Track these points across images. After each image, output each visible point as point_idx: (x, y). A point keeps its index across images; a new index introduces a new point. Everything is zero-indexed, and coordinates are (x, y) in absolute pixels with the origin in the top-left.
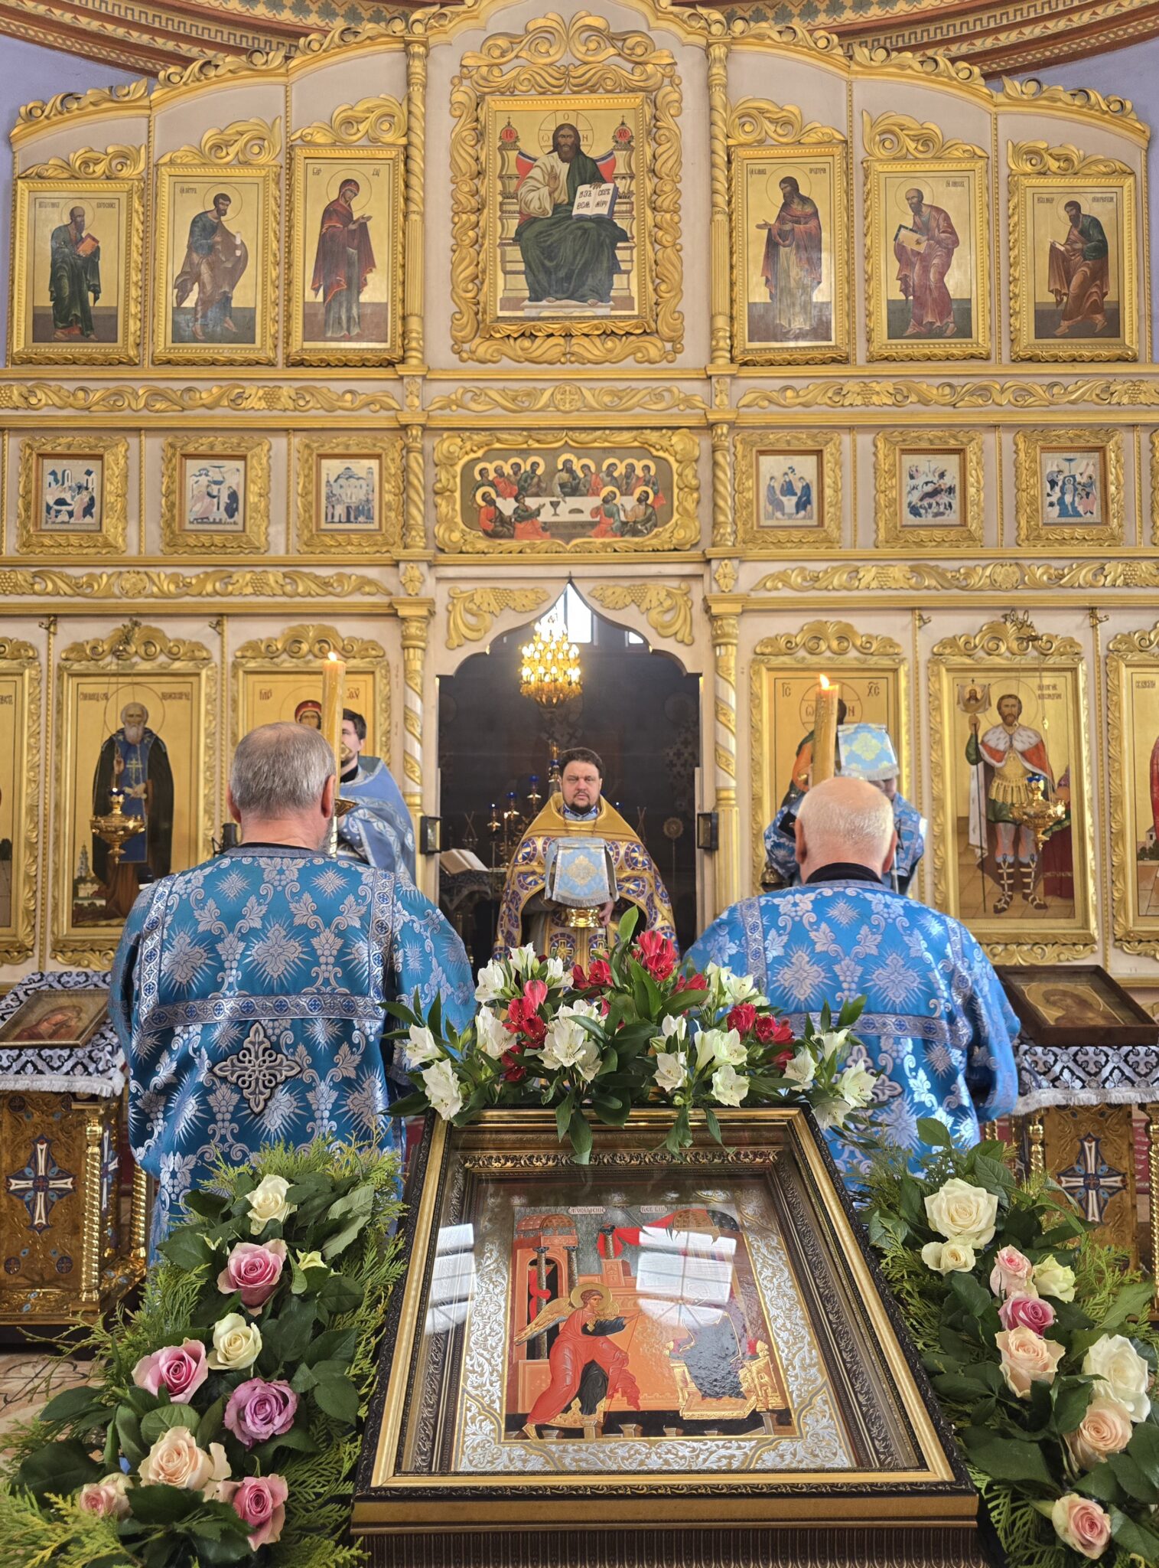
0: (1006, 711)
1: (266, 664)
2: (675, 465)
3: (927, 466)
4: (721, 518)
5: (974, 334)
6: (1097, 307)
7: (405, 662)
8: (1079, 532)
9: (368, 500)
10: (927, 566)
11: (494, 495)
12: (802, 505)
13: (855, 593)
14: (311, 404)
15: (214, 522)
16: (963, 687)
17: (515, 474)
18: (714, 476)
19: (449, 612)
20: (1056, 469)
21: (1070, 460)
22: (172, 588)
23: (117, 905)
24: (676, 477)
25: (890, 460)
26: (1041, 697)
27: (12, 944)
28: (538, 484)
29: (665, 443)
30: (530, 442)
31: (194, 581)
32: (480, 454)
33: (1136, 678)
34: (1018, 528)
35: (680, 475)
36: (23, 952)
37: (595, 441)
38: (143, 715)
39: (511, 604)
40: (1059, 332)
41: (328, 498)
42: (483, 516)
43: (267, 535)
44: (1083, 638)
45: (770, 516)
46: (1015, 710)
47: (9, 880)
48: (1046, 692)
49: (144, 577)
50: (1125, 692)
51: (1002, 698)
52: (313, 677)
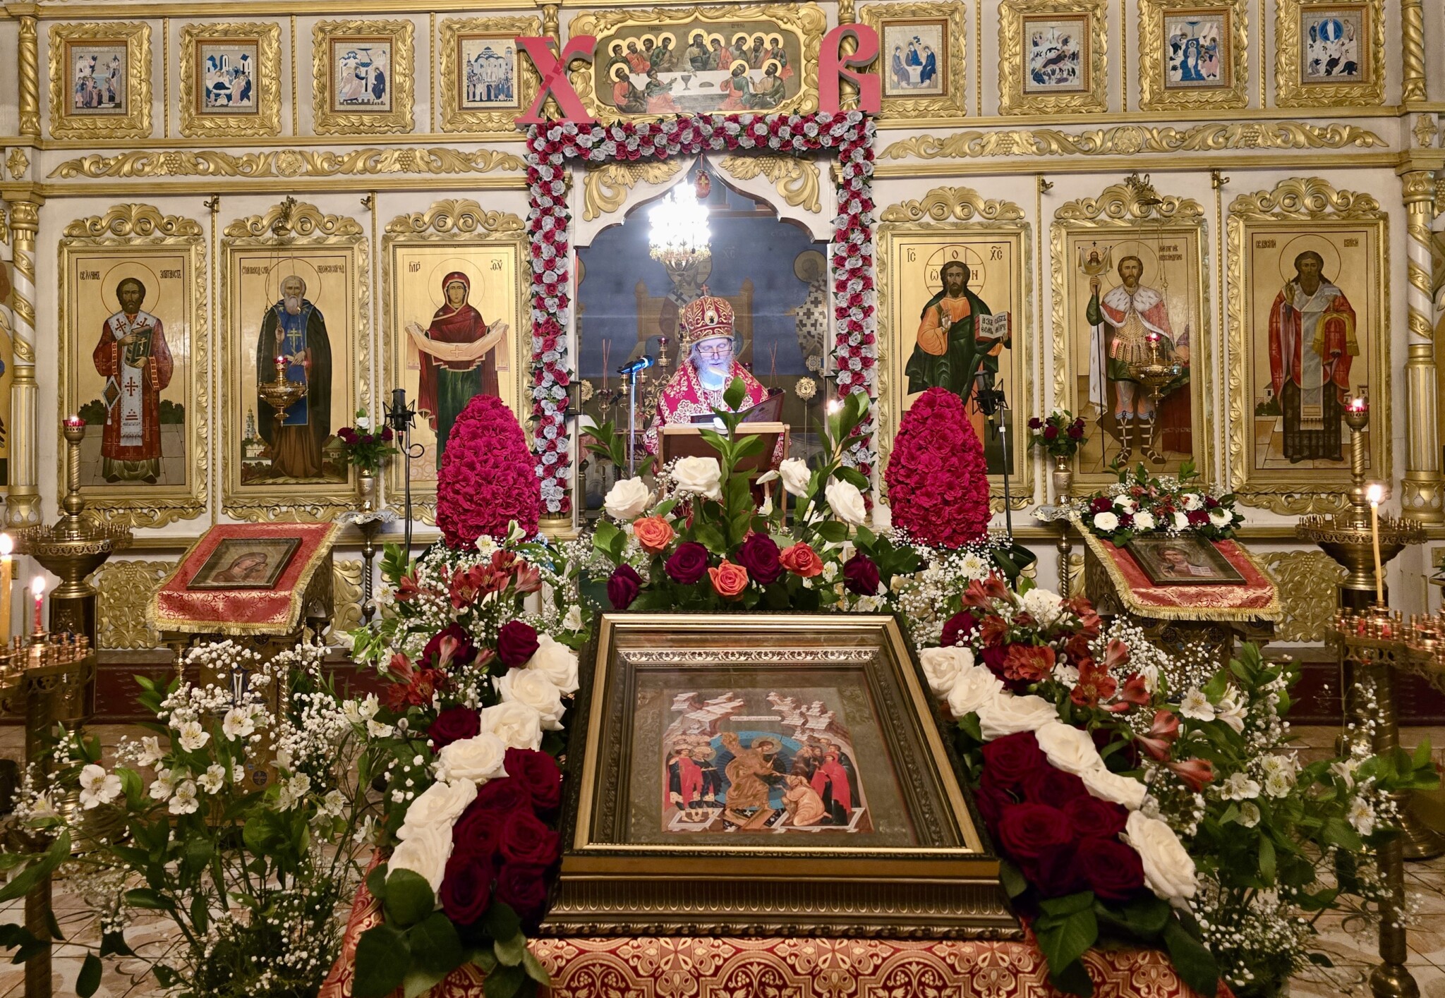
1: (414, 237)
2: (802, 38)
3: (1052, 33)
8: (1201, 96)
9: (507, 79)
10: (1049, 132)
11: (627, 71)
12: (927, 74)
13: (980, 160)
15: (363, 103)
16: (1084, 250)
17: (648, 49)
19: (587, 185)
21: (1193, 23)
22: (326, 165)
23: (282, 463)
24: (803, 49)
25: (1014, 27)
26: (1162, 258)
27: (187, 500)
28: (670, 61)
29: (793, 16)
30: (662, 18)
31: (346, 159)
32: (613, 31)
33: (1257, 238)
34: (1142, 91)
35: (808, 46)
36: (199, 508)
37: (724, 16)
38: (302, 287)
39: (647, 176)
41: (469, 78)
42: (617, 93)
43: (412, 113)
44: (1206, 199)
45: (897, 86)
46: (1135, 272)
47: (183, 442)
48: (1166, 253)
49: (299, 157)
50: (1244, 251)
51: (1123, 260)
52: (459, 250)
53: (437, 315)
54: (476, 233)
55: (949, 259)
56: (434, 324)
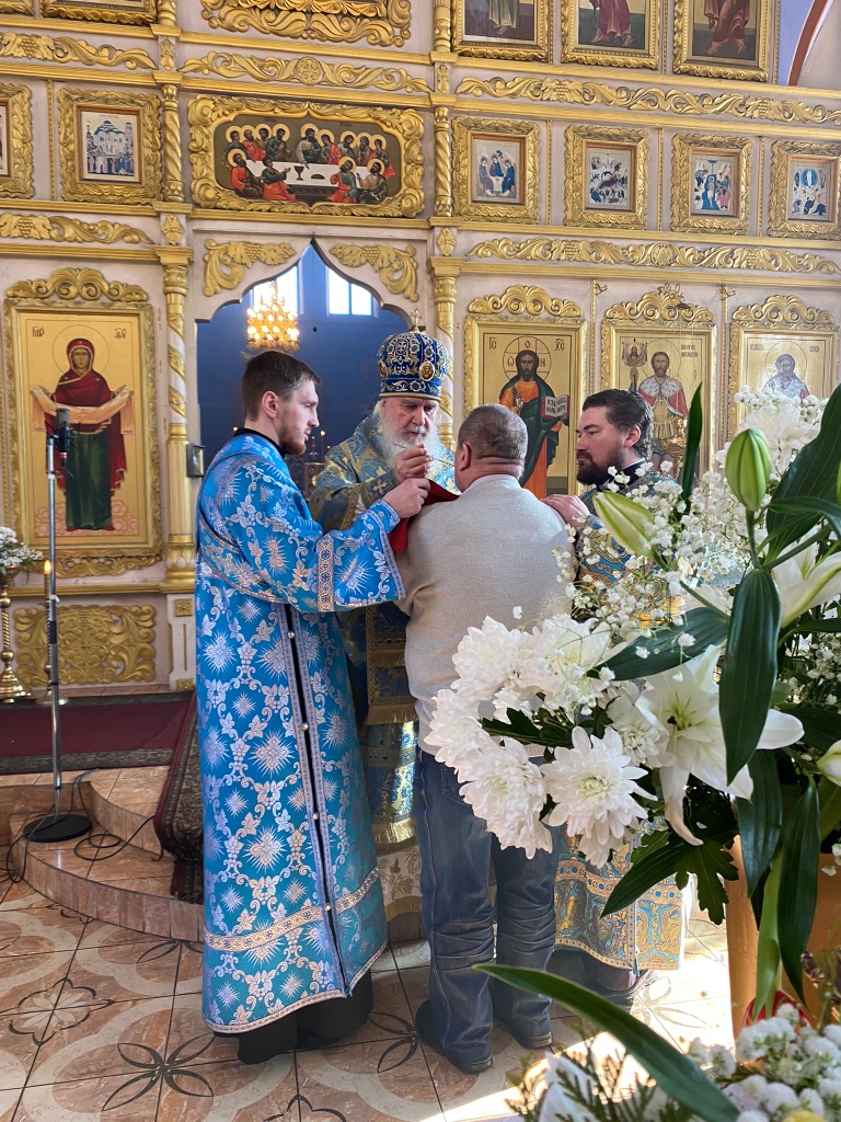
0: (658, 365)
1: (37, 302)
2: (402, 141)
3: (607, 158)
4: (441, 191)
5: (646, 47)
6: (740, 33)
7: (168, 305)
8: (717, 222)
9: (128, 154)
10: (603, 244)
11: (244, 158)
12: (507, 185)
13: (548, 263)
14: (69, 57)
16: (627, 345)
17: (263, 138)
18: (436, 154)
19: (206, 262)
20: (702, 169)
21: (712, 162)
24: (403, 152)
25: (577, 151)
26: (683, 355)
28: (284, 150)
29: (396, 122)
30: (277, 110)
32: (231, 118)
33: (751, 342)
34: (672, 216)
35: (407, 150)
37: (334, 114)
39: (263, 257)
40: (710, 51)
41: (89, 149)
42: (235, 176)
43: (32, 181)
44: (716, 307)
45: (482, 193)
46: (664, 364)
48: (686, 351)
50: (742, 352)
51: (655, 355)
52: (82, 317)
53: (62, 379)
54: (100, 301)
55: (523, 348)
56: (60, 388)
